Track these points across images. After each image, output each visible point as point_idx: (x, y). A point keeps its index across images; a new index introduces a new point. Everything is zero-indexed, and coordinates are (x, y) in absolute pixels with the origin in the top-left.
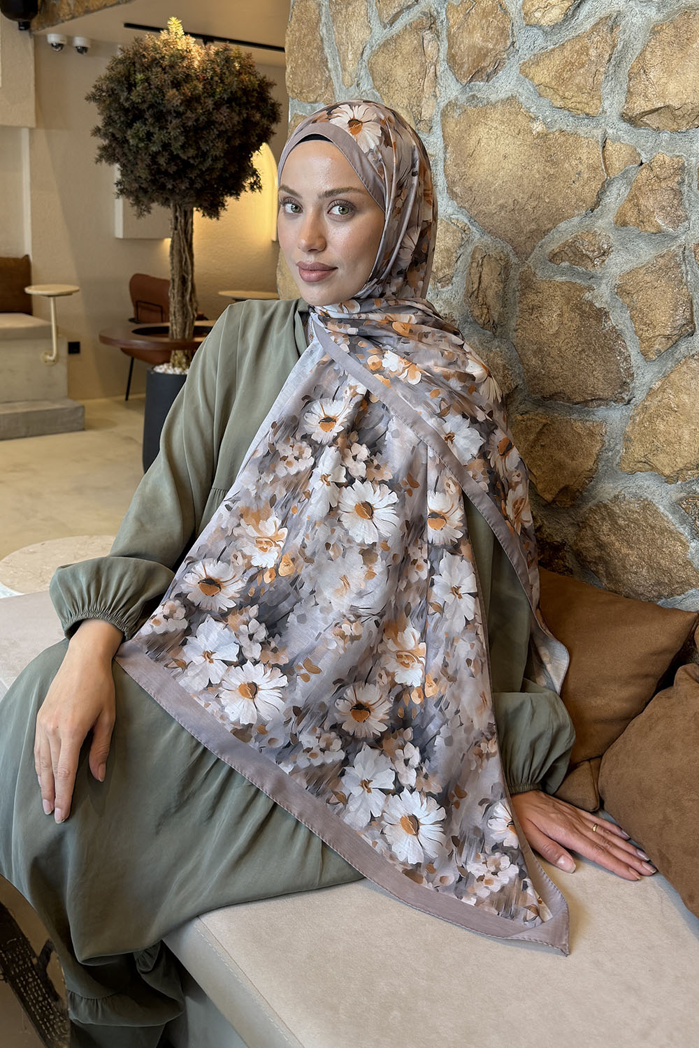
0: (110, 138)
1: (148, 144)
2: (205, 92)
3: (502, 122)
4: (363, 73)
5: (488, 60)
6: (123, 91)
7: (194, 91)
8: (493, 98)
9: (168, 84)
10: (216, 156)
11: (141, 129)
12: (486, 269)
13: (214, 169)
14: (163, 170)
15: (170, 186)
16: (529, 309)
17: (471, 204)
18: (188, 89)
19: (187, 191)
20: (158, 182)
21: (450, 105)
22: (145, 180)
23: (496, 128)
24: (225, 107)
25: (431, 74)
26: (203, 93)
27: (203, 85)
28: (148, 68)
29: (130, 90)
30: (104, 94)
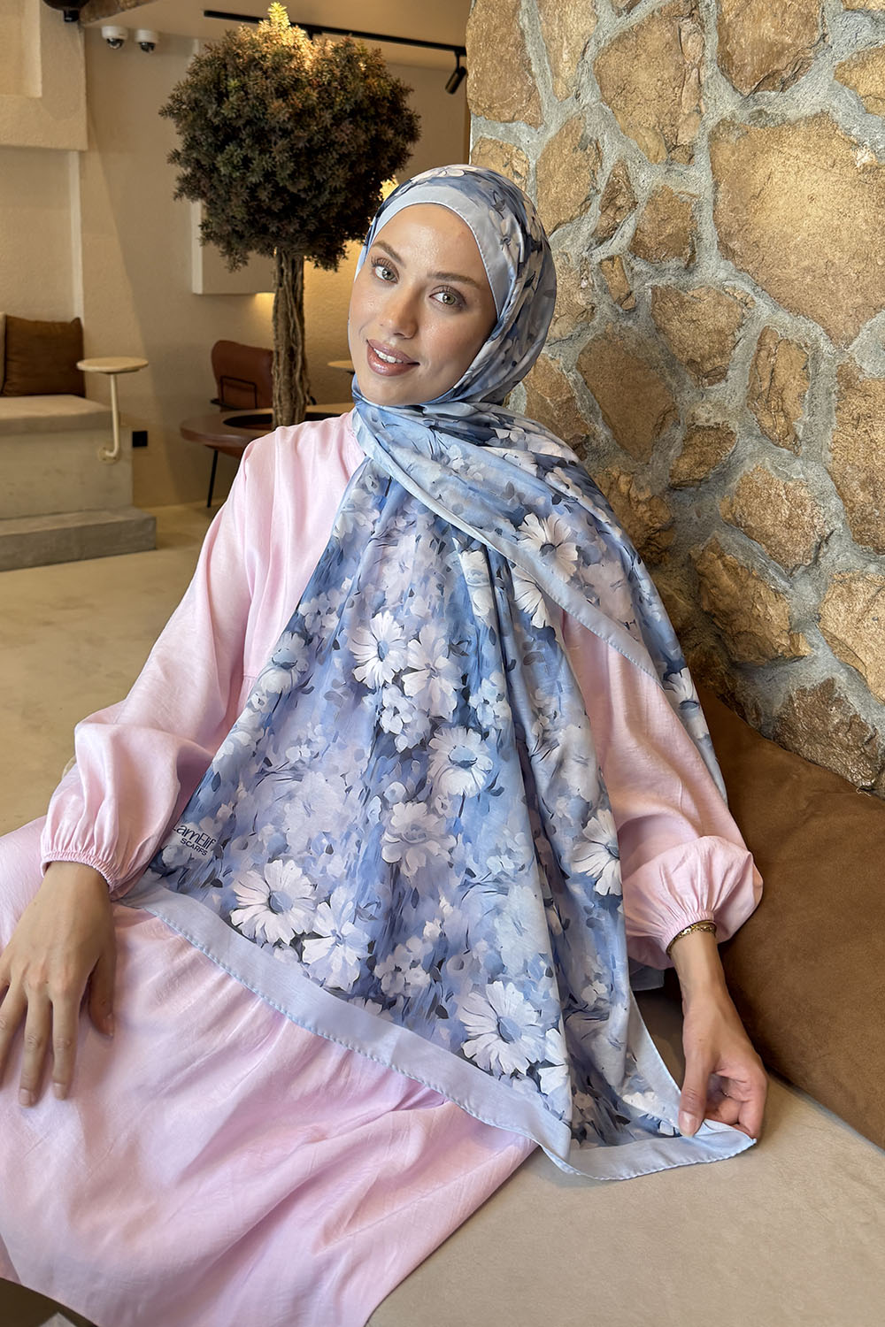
0: (193, 165)
1: (245, 173)
2: (320, 102)
3: (809, 149)
4: (584, 79)
5: (784, 61)
6: (210, 103)
7: (306, 101)
8: (792, 114)
9: (272, 93)
10: (336, 186)
11: (236, 154)
12: (782, 361)
13: (333, 204)
14: (265, 208)
15: (274, 229)
16: (853, 418)
17: (757, 265)
18: (298, 98)
19: (297, 235)
20: (258, 223)
21: (723, 125)
22: (241, 221)
23: (797, 158)
24: (347, 122)
25: (692, 80)
26: (318, 104)
27: (319, 93)
28: (242, 72)
29: (220, 102)
30: (184, 107)
